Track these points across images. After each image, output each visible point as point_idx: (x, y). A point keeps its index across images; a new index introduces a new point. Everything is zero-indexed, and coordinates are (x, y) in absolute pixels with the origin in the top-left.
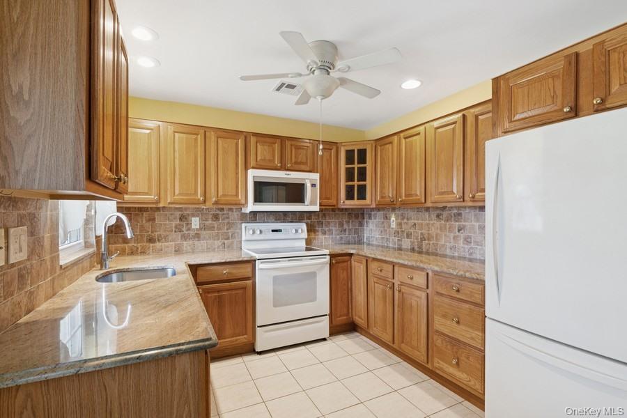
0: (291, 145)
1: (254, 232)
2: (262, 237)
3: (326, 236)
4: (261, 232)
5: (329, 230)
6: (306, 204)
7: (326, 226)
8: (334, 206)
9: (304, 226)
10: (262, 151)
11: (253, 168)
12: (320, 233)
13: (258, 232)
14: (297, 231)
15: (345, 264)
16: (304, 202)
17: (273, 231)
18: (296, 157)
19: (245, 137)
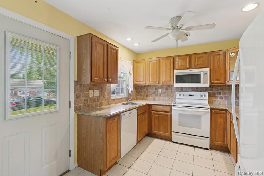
0: (195, 57)
1: (180, 95)
2: (183, 97)
3: (223, 100)
4: (183, 95)
5: (225, 97)
6: (201, 83)
7: (223, 94)
8: (223, 84)
9: (207, 94)
10: (181, 62)
11: (177, 69)
12: (219, 98)
13: (182, 95)
14: (202, 96)
15: (222, 115)
16: (200, 83)
17: (189, 95)
18: (197, 62)
19: (174, 58)
